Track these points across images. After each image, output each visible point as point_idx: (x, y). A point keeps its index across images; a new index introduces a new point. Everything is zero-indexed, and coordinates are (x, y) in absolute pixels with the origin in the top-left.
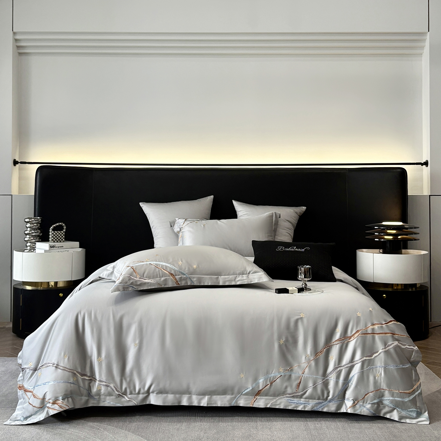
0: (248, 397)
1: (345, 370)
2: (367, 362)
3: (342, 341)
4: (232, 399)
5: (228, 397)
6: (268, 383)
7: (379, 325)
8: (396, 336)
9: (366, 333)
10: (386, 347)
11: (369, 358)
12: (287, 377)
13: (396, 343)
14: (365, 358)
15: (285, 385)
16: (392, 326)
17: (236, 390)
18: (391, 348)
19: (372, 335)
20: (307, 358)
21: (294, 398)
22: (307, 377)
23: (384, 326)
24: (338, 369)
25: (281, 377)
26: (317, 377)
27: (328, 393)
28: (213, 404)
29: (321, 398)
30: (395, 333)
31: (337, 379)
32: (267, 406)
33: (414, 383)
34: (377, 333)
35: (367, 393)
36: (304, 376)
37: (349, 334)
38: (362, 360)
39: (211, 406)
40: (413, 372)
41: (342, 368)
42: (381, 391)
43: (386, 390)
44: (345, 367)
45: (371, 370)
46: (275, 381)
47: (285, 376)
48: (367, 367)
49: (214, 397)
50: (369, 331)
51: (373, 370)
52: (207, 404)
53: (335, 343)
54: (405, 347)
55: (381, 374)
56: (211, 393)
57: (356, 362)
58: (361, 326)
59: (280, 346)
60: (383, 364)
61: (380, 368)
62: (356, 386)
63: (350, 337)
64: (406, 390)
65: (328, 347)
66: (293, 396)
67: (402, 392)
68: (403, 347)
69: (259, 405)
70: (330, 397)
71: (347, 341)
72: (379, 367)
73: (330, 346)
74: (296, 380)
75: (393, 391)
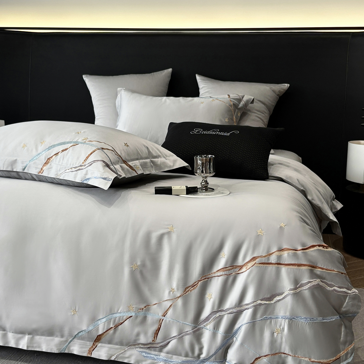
0: (85, 342)
1: (228, 316)
2: (262, 308)
3: (227, 272)
4: (61, 343)
5: (57, 340)
6: (111, 326)
7: (291, 251)
8: (318, 271)
9: (266, 262)
10: (298, 286)
11: (266, 302)
12: (139, 319)
13: (317, 281)
14: (259, 302)
15: (136, 330)
16: (314, 254)
17: (66, 332)
18: (306, 290)
19: (276, 265)
20: (171, 293)
21: (151, 350)
22: (170, 321)
23: (299, 252)
24: (218, 315)
25: (131, 318)
26: (185, 323)
27: (201, 349)
28: (36, 347)
29: (190, 354)
30: (318, 265)
31: (214, 329)
32: (111, 357)
33: (341, 347)
34: (286, 263)
35: (258, 357)
36: (166, 320)
37: (240, 261)
38: (255, 304)
39: (33, 350)
40: (343, 329)
41: (223, 313)
42: (280, 356)
43: (289, 355)
44: (228, 312)
45: (269, 321)
46: (122, 323)
47: (136, 317)
48: (261, 316)
49: (37, 338)
50: (273, 259)
51: (271, 322)
52: (28, 347)
53: (216, 275)
54: (333, 288)
55: (283, 329)
56: (33, 333)
57: (247, 307)
58: (261, 251)
59: (132, 273)
60: (288, 314)
61: (282, 320)
62: (242, 344)
63: (241, 267)
64: (323, 359)
65: (205, 279)
66: (149, 348)
67: (316, 361)
68: (329, 288)
69: (99, 356)
70: (203, 356)
71: (236, 273)
72: (282, 318)
73: (207, 278)
74: (153, 324)
75: (301, 358)
